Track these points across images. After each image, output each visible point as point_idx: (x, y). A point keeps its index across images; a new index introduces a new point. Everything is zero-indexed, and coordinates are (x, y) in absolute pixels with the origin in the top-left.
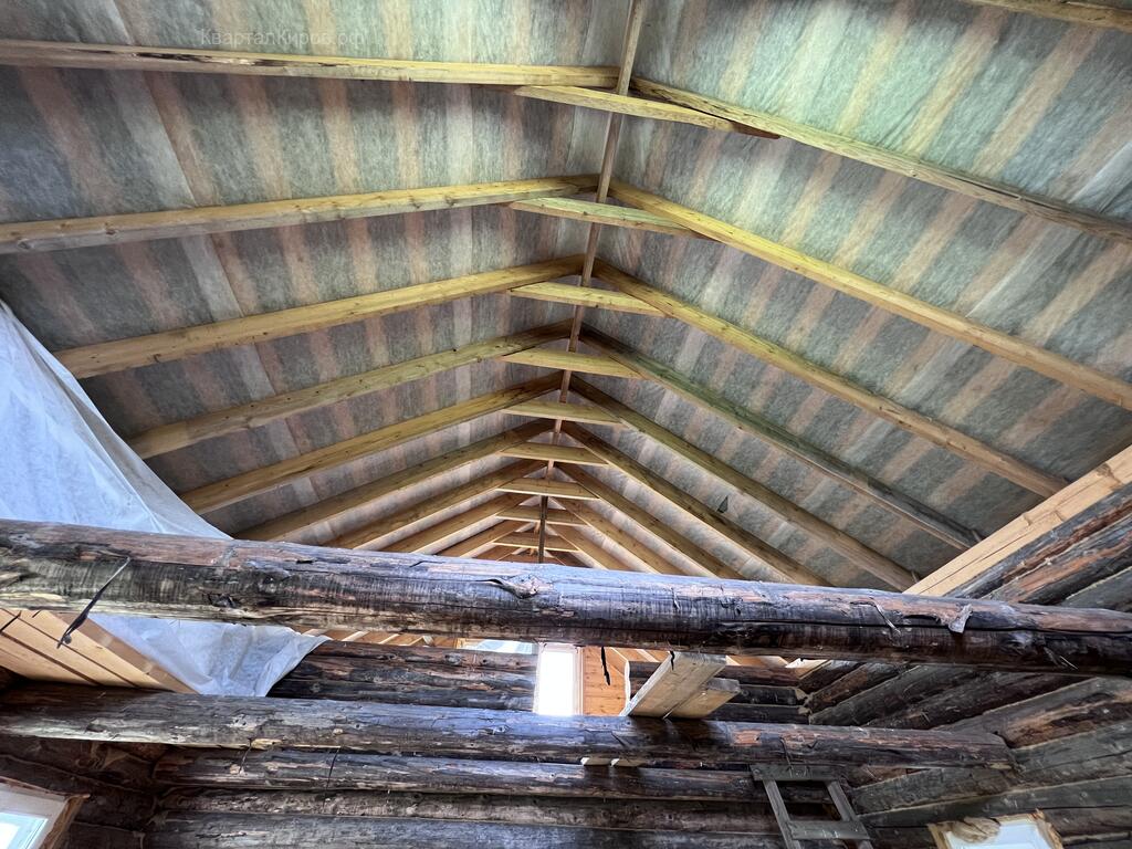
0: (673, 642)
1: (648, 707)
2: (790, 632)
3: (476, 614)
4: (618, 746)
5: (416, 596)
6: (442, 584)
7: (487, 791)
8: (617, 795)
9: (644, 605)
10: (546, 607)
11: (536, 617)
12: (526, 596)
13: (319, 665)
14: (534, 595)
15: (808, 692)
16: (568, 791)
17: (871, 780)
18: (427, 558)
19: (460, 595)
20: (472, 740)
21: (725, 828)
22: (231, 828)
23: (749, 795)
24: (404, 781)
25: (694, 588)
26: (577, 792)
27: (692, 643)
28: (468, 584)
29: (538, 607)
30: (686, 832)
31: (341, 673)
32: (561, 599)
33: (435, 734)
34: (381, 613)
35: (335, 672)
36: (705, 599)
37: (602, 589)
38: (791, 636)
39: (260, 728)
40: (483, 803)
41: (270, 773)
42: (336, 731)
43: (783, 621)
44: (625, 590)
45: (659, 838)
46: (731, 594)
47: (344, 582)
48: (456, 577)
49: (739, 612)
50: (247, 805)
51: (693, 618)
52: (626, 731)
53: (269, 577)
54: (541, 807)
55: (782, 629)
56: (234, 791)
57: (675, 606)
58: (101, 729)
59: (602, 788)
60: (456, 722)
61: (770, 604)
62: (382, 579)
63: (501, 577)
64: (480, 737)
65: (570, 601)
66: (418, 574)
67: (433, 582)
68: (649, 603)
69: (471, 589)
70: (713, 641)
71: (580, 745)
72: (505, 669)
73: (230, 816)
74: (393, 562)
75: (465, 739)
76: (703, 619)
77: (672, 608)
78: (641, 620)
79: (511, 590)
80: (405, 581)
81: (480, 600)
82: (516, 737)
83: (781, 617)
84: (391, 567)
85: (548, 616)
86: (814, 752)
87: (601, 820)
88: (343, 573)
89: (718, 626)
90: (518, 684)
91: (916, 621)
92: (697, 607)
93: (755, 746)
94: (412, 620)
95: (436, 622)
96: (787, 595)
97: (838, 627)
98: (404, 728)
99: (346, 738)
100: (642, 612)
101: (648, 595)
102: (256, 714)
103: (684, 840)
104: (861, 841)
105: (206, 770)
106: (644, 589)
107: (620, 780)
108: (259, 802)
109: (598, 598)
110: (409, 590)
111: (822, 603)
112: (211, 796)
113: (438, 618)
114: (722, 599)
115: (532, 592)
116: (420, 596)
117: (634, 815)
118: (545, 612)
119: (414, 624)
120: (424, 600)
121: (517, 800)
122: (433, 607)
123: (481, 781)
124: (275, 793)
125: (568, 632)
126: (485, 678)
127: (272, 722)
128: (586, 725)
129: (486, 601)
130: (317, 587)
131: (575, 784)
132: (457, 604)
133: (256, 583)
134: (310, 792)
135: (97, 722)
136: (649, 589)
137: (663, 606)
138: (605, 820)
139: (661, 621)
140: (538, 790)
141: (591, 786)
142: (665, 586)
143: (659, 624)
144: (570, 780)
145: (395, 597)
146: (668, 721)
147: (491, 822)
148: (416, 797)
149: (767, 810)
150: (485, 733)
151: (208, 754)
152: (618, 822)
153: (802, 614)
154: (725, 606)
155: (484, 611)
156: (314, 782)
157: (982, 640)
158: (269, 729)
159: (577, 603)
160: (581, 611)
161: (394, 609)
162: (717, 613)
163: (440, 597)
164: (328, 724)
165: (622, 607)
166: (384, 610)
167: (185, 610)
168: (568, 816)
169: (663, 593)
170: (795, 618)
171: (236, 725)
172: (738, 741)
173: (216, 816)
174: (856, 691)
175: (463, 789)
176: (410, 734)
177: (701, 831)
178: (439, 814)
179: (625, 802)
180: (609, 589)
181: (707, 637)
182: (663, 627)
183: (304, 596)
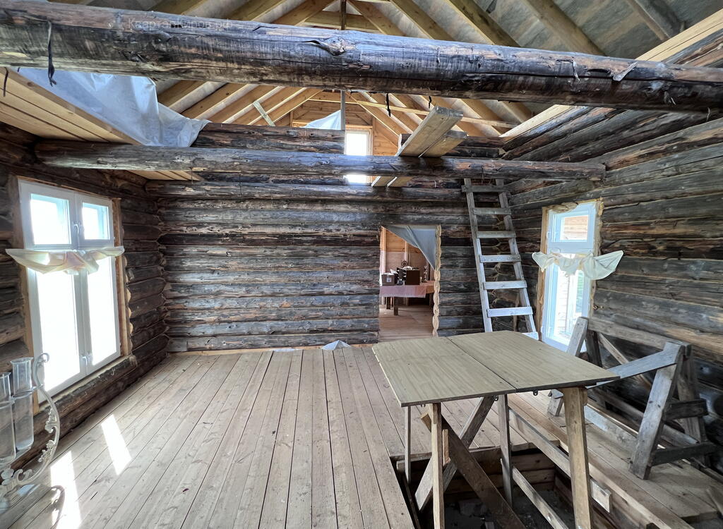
0: (433, 88)
1: (411, 150)
2: (509, 81)
3: (305, 67)
4: (392, 170)
5: (262, 53)
6: (279, 44)
7: (322, 198)
8: (389, 199)
9: (417, 61)
10: (351, 62)
11: (345, 70)
12: (337, 53)
13: (211, 138)
14: (343, 53)
15: (506, 151)
16: (364, 198)
17: (523, 191)
18: (262, 24)
19: (292, 53)
20: (312, 168)
21: (442, 212)
22: (199, 214)
23: (458, 199)
24: (279, 194)
25: (453, 49)
26: (369, 198)
27: (445, 89)
28: (296, 44)
29: (346, 62)
30: (422, 214)
31: (225, 142)
32: (361, 57)
33: (291, 165)
34: (243, 67)
35: (222, 142)
36: (459, 56)
37: (389, 49)
38: (508, 83)
39: (193, 162)
40: (321, 203)
41: (207, 191)
42: (235, 163)
43: (507, 73)
44: (405, 50)
45: (408, 217)
46: (478, 53)
47: (211, 43)
48: (287, 39)
49: (479, 66)
50: (202, 205)
51: (449, 70)
52: (397, 162)
53: (157, 38)
54: (350, 205)
55: (504, 78)
56: (193, 199)
57: (437, 61)
58: (106, 163)
59: (382, 196)
60: (300, 159)
61: (502, 61)
62: (235, 40)
63: (319, 39)
64: (316, 166)
65: (367, 58)
66: (260, 36)
67: (272, 42)
68: (420, 59)
69: (299, 48)
70: (457, 87)
71: (371, 169)
72: (324, 139)
73: (196, 209)
74: (240, 27)
75: (308, 167)
76: (455, 71)
77: (435, 63)
78: (414, 71)
79: (326, 49)
80: (252, 41)
81: (306, 56)
82: (336, 166)
83: (506, 69)
84: (239, 31)
85: (353, 69)
86: (498, 172)
87: (380, 209)
88: (207, 36)
89: (464, 76)
90: (334, 147)
91: (594, 74)
92: (452, 63)
93: (467, 170)
94: (264, 72)
95: (280, 73)
96: (515, 54)
97: (540, 78)
98: (273, 162)
99: (242, 167)
100: (415, 66)
101: (421, 54)
102: (189, 155)
103: (420, 217)
104: (506, 215)
105: (173, 190)
106: (418, 48)
107: (392, 193)
108: (208, 204)
109: (386, 55)
110: (257, 48)
111: (538, 60)
112: (182, 201)
113: (281, 71)
114: (470, 57)
115: (342, 51)
116: (266, 53)
117: (397, 208)
118: (351, 66)
119: (266, 75)
120: (269, 57)
121: (339, 202)
122: (277, 62)
123: (319, 193)
124: (215, 200)
125: (366, 81)
126: (314, 144)
127: (199, 159)
128: (375, 160)
129: (310, 57)
130: (194, 46)
131: (368, 195)
132: (291, 60)
133: (150, 43)
134: (232, 200)
135: (100, 159)
136: (422, 49)
137: (429, 62)
138: (383, 210)
139: (427, 72)
140: (349, 197)
141: (376, 195)
142: (433, 47)
143: (425, 75)
144: (364, 193)
145: (249, 54)
146: (421, 159)
147: (326, 211)
148: (287, 201)
149: (465, 205)
150: (318, 164)
151: (170, 183)
152: (389, 210)
153: (520, 68)
154: (471, 62)
155: (310, 65)
156: (232, 195)
157: (629, 87)
158: (197, 162)
159: (372, 59)
160: (375, 65)
161: (251, 64)
162: (465, 67)
163: (279, 54)
164: (230, 160)
165: (402, 62)
166: (244, 64)
167: (113, 65)
168: (364, 208)
169: (431, 52)
170: (516, 70)
171: (179, 161)
172: (458, 168)
173: (189, 209)
174: (535, 148)
175: (310, 197)
176: (277, 164)
177: (430, 213)
178: (299, 208)
179: (393, 203)
180: (394, 49)
181: (454, 84)
182: (428, 77)
183: (187, 54)
